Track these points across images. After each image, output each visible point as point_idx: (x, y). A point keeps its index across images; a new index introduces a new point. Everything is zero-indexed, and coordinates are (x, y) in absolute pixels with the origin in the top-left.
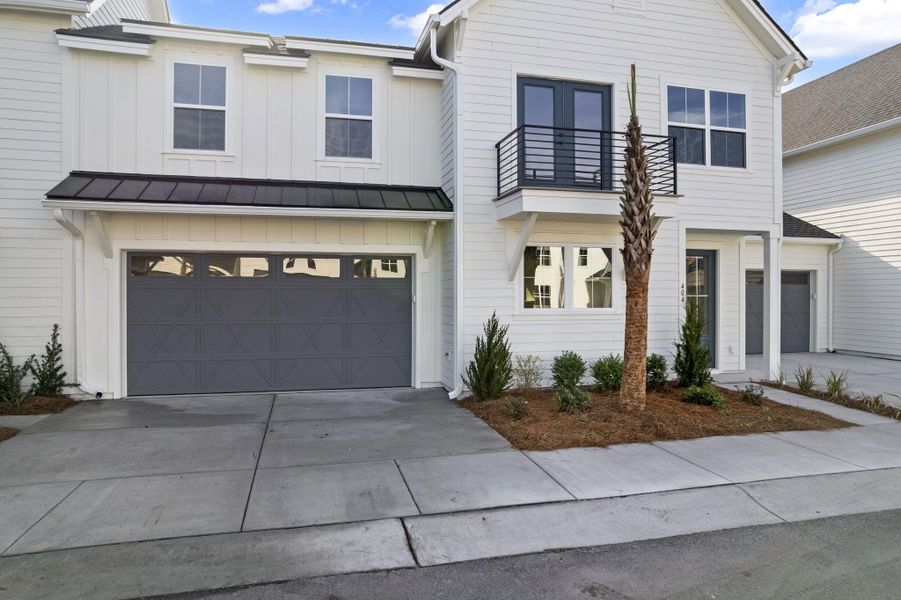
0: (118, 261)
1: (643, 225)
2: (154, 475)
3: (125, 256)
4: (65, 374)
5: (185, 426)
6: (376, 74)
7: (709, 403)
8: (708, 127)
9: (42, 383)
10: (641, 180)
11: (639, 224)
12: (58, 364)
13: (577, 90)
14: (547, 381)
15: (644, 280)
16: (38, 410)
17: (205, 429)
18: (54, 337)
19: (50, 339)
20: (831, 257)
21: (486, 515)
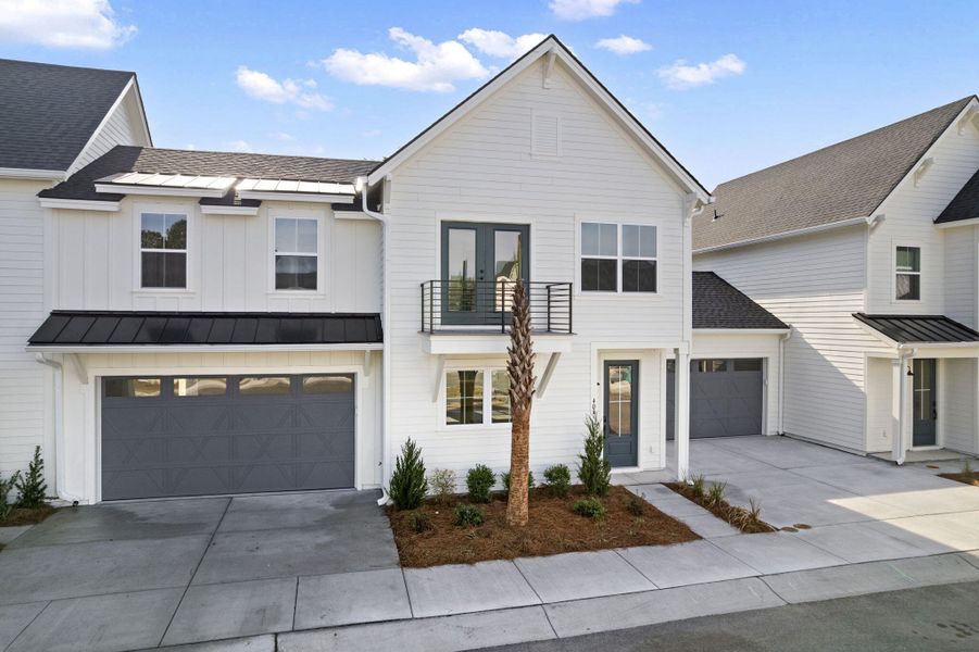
0: (93, 385)
1: (523, 372)
2: (107, 594)
3: (100, 381)
4: (45, 487)
5: (144, 538)
6: (321, 216)
7: (590, 515)
8: (620, 258)
9: (25, 495)
10: (523, 335)
11: (520, 373)
12: (39, 480)
13: (498, 230)
14: (461, 488)
15: (524, 419)
16: (21, 522)
17: (159, 542)
18: (37, 457)
19: (32, 459)
20: (782, 345)
21: (339, 631)
